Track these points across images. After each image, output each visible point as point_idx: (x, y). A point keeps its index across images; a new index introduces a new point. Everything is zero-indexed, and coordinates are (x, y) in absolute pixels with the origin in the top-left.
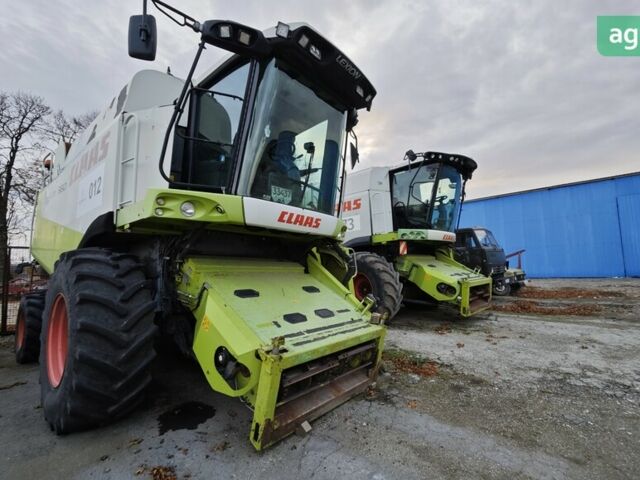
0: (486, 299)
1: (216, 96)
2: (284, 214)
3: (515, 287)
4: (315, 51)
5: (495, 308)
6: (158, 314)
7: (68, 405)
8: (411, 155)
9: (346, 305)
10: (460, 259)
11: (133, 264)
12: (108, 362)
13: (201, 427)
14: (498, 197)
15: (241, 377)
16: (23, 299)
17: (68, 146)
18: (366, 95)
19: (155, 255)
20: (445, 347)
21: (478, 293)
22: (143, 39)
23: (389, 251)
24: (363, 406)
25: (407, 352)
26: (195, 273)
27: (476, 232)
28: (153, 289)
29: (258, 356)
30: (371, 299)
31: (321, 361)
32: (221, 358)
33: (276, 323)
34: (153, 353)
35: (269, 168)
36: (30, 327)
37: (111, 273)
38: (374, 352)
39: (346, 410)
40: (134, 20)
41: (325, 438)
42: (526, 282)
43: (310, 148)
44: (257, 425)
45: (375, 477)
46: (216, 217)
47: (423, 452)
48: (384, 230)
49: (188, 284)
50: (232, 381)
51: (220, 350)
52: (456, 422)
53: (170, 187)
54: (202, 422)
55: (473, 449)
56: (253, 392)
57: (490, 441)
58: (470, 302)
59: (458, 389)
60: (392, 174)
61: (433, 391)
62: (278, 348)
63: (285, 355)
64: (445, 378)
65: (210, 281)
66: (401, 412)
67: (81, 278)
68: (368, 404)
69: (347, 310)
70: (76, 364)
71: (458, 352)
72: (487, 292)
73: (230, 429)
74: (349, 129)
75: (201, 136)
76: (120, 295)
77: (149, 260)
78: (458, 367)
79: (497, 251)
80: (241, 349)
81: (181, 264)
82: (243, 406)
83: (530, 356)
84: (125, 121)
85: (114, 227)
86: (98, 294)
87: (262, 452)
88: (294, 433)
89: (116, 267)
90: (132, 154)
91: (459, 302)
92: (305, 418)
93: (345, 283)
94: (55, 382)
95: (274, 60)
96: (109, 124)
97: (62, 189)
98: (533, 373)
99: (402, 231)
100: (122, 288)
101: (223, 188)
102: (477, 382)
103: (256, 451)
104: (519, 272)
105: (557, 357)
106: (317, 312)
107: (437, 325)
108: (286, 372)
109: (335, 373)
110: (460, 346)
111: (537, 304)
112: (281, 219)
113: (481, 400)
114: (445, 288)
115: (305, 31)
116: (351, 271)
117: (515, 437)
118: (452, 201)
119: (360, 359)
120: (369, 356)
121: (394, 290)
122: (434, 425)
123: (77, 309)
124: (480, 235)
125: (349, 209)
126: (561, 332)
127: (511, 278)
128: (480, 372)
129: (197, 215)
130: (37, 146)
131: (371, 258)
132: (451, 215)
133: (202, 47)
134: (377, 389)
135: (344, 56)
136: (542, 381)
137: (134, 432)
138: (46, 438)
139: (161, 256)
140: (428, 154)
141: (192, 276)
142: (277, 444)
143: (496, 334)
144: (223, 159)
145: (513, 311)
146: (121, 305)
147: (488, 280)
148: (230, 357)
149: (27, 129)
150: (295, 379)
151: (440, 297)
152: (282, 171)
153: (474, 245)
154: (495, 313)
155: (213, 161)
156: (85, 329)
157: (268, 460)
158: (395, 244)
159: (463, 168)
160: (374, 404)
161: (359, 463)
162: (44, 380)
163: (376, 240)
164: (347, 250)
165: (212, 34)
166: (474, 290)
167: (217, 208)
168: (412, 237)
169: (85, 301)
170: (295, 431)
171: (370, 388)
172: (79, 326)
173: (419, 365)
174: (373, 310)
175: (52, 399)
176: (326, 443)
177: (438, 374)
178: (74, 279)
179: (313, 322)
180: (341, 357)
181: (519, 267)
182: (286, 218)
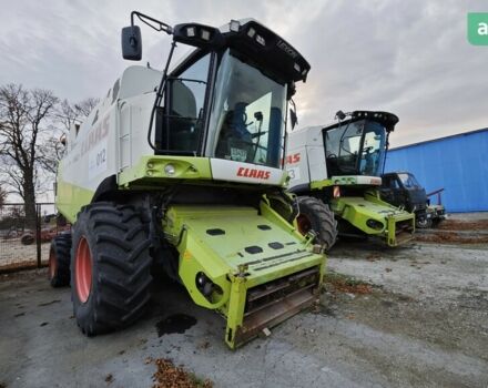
0: (410, 232)
1: (184, 82)
2: (241, 169)
3: (437, 221)
4: (260, 40)
5: (418, 239)
6: (151, 249)
7: (95, 315)
8: (341, 115)
9: (292, 238)
10: (386, 199)
11: (132, 213)
12: (120, 284)
13: (187, 332)
14: (418, 145)
15: (216, 294)
16: (53, 241)
17: (78, 127)
18: (302, 70)
19: (146, 205)
20: (375, 272)
21: (403, 227)
22: (132, 45)
23: (325, 194)
24: (310, 318)
25: (343, 275)
26: (177, 218)
27: (400, 176)
28: (147, 231)
29: (228, 278)
30: (312, 234)
31: (276, 282)
32: (200, 280)
33: (240, 254)
34: (150, 278)
35: (227, 134)
36: (59, 261)
37: (118, 220)
38: (317, 275)
39: (297, 320)
40: (125, 31)
41: (282, 341)
42: (446, 216)
43: (259, 116)
44: (231, 330)
45: (323, 369)
46: (191, 175)
47: (361, 352)
48: (320, 177)
49: (172, 227)
50: (209, 297)
51: (200, 275)
52: (387, 329)
53: (156, 154)
54: (189, 328)
55: (402, 350)
56: (225, 306)
57: (416, 345)
58: (396, 235)
59: (388, 304)
60: (325, 131)
61: (367, 306)
62: (243, 272)
63: (249, 278)
64: (376, 296)
65: (188, 224)
66: (340, 322)
67: (98, 224)
68: (313, 316)
69: (294, 243)
70: (99, 286)
71: (387, 275)
72: (411, 225)
73: (209, 333)
74: (289, 98)
75: (174, 113)
76: (126, 236)
77: (142, 210)
78: (387, 287)
79: (419, 191)
80: (215, 273)
81: (165, 212)
82: (218, 316)
83: (450, 278)
84: (120, 107)
85: (117, 185)
86: (111, 235)
87: (234, 350)
88: (258, 337)
89: (121, 215)
90: (127, 131)
91: (386, 235)
92: (265, 325)
93: (291, 222)
94: (84, 299)
95: (228, 50)
96: (107, 109)
97: (76, 160)
98: (453, 292)
99: (335, 178)
100: (126, 230)
101: (195, 153)
102: (404, 299)
103: (230, 349)
104: (439, 208)
105: (475, 278)
106: (270, 245)
107: (368, 254)
108: (250, 291)
109: (287, 292)
110: (388, 270)
111: (456, 234)
112: (239, 174)
113: (408, 313)
114: (373, 223)
115: (253, 24)
116: (295, 212)
117: (437, 341)
118: (378, 151)
119: (305, 281)
120: (313, 278)
121: (331, 226)
122: (369, 332)
123: (96, 246)
124: (404, 178)
125: (291, 162)
126: (478, 258)
127: (432, 213)
128: (406, 291)
129: (177, 174)
130: (51, 127)
131: (310, 201)
132: (377, 162)
133: (174, 45)
134: (320, 305)
135: (283, 41)
136: (461, 298)
137: (141, 335)
138: (80, 339)
139: (151, 206)
140: (356, 113)
141: (174, 220)
142: (245, 344)
143: (419, 261)
144: (192, 129)
145: (435, 241)
146: (127, 243)
147: (412, 215)
148: (207, 280)
149: (43, 116)
150: (256, 296)
151: (370, 231)
152: (238, 136)
153: (398, 186)
154: (419, 244)
155: (185, 132)
156: (104, 261)
157: (239, 356)
158: (331, 188)
159: (386, 122)
160: (319, 316)
161: (310, 359)
162: (75, 298)
163: (314, 186)
164: (290, 195)
165: (180, 35)
166: (399, 224)
167: (191, 168)
168: (343, 183)
169: (102, 240)
170: (258, 335)
171: (315, 304)
172: (99, 259)
173: (354, 286)
174: (314, 242)
175: (82, 311)
176: (283, 345)
177: (370, 293)
178: (93, 224)
179: (268, 252)
180: (291, 279)
181: (440, 204)
182: (243, 172)
